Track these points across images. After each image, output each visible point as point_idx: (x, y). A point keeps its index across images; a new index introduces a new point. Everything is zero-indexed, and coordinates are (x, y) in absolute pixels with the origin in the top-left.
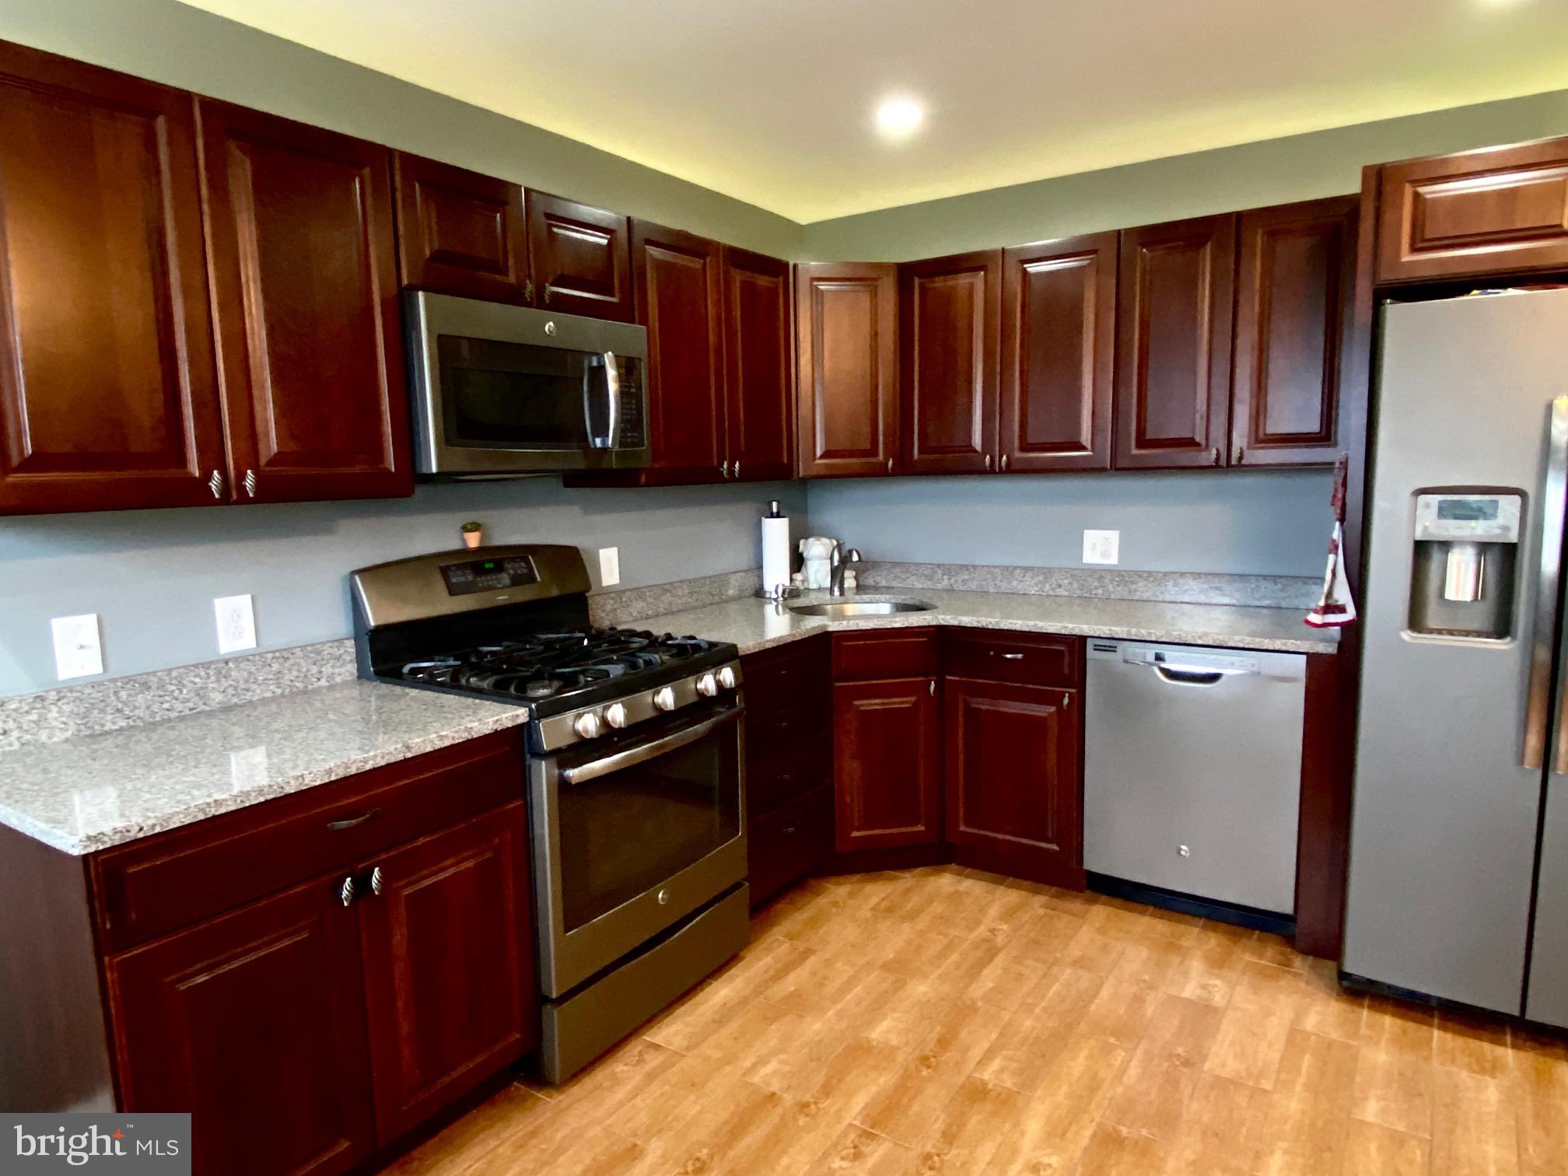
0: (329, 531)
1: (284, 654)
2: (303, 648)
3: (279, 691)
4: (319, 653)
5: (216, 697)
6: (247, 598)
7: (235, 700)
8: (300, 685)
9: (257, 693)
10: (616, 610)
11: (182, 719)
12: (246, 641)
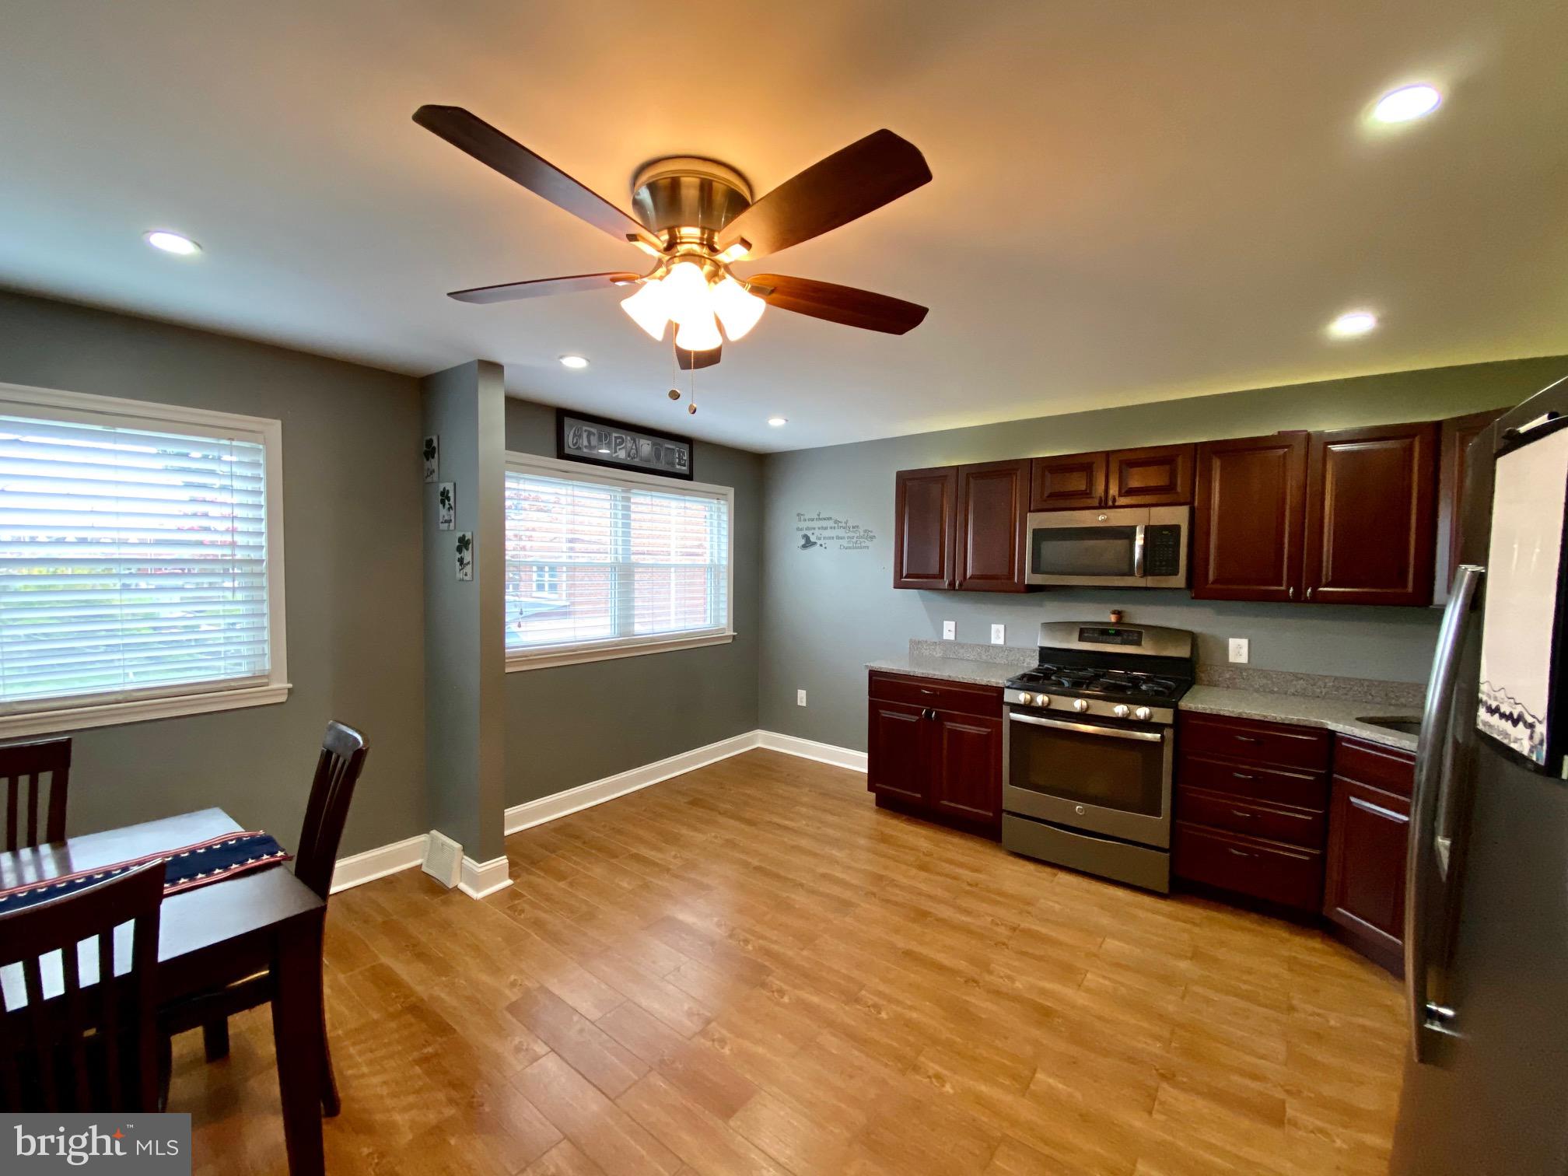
0: (1041, 606)
1: (1011, 650)
2: (1018, 649)
3: (1006, 662)
4: (1025, 652)
5: (984, 657)
6: (1003, 626)
7: (991, 660)
8: (1016, 663)
9: (998, 661)
10: (1235, 678)
11: (972, 660)
12: (1001, 641)
